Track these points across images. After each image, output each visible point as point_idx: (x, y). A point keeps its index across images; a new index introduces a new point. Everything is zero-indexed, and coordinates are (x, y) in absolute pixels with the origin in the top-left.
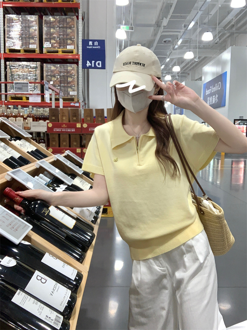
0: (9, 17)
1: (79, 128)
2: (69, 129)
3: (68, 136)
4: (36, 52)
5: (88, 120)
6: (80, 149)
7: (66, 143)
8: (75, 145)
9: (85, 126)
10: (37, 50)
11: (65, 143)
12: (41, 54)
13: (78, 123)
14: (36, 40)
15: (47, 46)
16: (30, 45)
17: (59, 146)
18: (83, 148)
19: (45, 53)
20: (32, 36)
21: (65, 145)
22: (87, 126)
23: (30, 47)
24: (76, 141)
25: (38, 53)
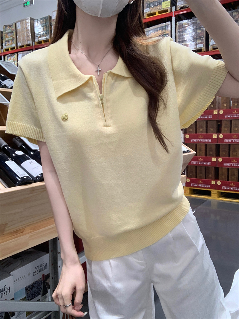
0: (180, 23)
1: (215, 115)
2: (206, 116)
3: (205, 123)
4: (203, 51)
5: (225, 106)
6: (216, 135)
7: (203, 130)
8: (212, 131)
9: (221, 112)
10: (203, 49)
11: (201, 130)
12: (207, 52)
13: (215, 110)
14: (203, 39)
15: (212, 43)
16: (197, 45)
17: (196, 133)
18: (219, 134)
19: (211, 51)
20: (200, 37)
21: (201, 131)
22: (223, 113)
23: (197, 47)
24: (213, 127)
25: (205, 52)
